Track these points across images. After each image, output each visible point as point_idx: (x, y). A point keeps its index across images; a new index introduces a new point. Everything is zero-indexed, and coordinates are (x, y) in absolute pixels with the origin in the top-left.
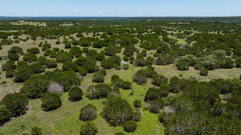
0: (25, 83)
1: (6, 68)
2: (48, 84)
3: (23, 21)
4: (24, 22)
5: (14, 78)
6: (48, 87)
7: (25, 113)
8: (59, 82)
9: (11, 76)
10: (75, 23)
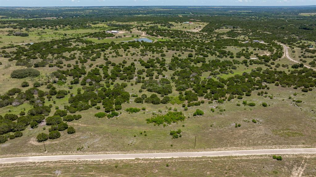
10: (236, 28)
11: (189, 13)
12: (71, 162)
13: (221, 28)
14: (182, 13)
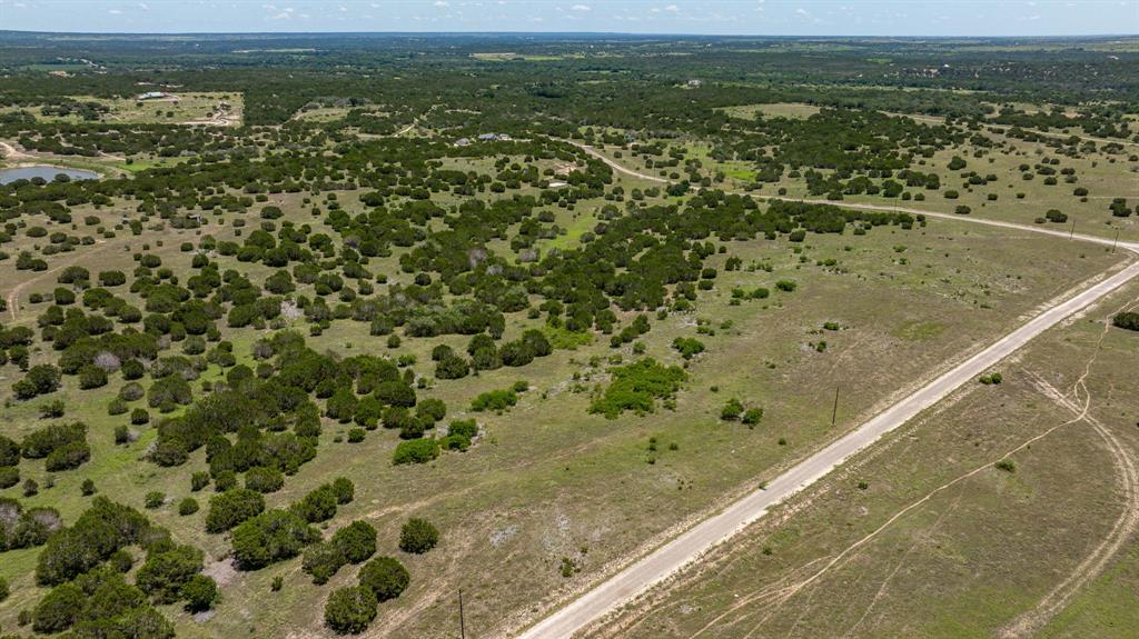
0: (66, 351)
1: (45, 322)
2: (95, 354)
3: (158, 94)
4: (162, 95)
5: (53, 342)
6: (94, 358)
7: (55, 390)
8: (115, 352)
9: (50, 339)
10: (362, 104)
11: (80, 63)
12: (624, 615)
13: (310, 108)
14: (44, 63)
